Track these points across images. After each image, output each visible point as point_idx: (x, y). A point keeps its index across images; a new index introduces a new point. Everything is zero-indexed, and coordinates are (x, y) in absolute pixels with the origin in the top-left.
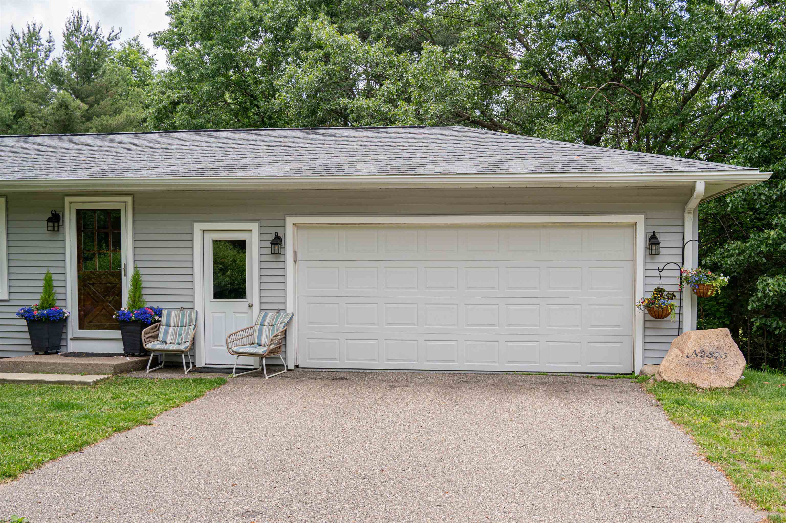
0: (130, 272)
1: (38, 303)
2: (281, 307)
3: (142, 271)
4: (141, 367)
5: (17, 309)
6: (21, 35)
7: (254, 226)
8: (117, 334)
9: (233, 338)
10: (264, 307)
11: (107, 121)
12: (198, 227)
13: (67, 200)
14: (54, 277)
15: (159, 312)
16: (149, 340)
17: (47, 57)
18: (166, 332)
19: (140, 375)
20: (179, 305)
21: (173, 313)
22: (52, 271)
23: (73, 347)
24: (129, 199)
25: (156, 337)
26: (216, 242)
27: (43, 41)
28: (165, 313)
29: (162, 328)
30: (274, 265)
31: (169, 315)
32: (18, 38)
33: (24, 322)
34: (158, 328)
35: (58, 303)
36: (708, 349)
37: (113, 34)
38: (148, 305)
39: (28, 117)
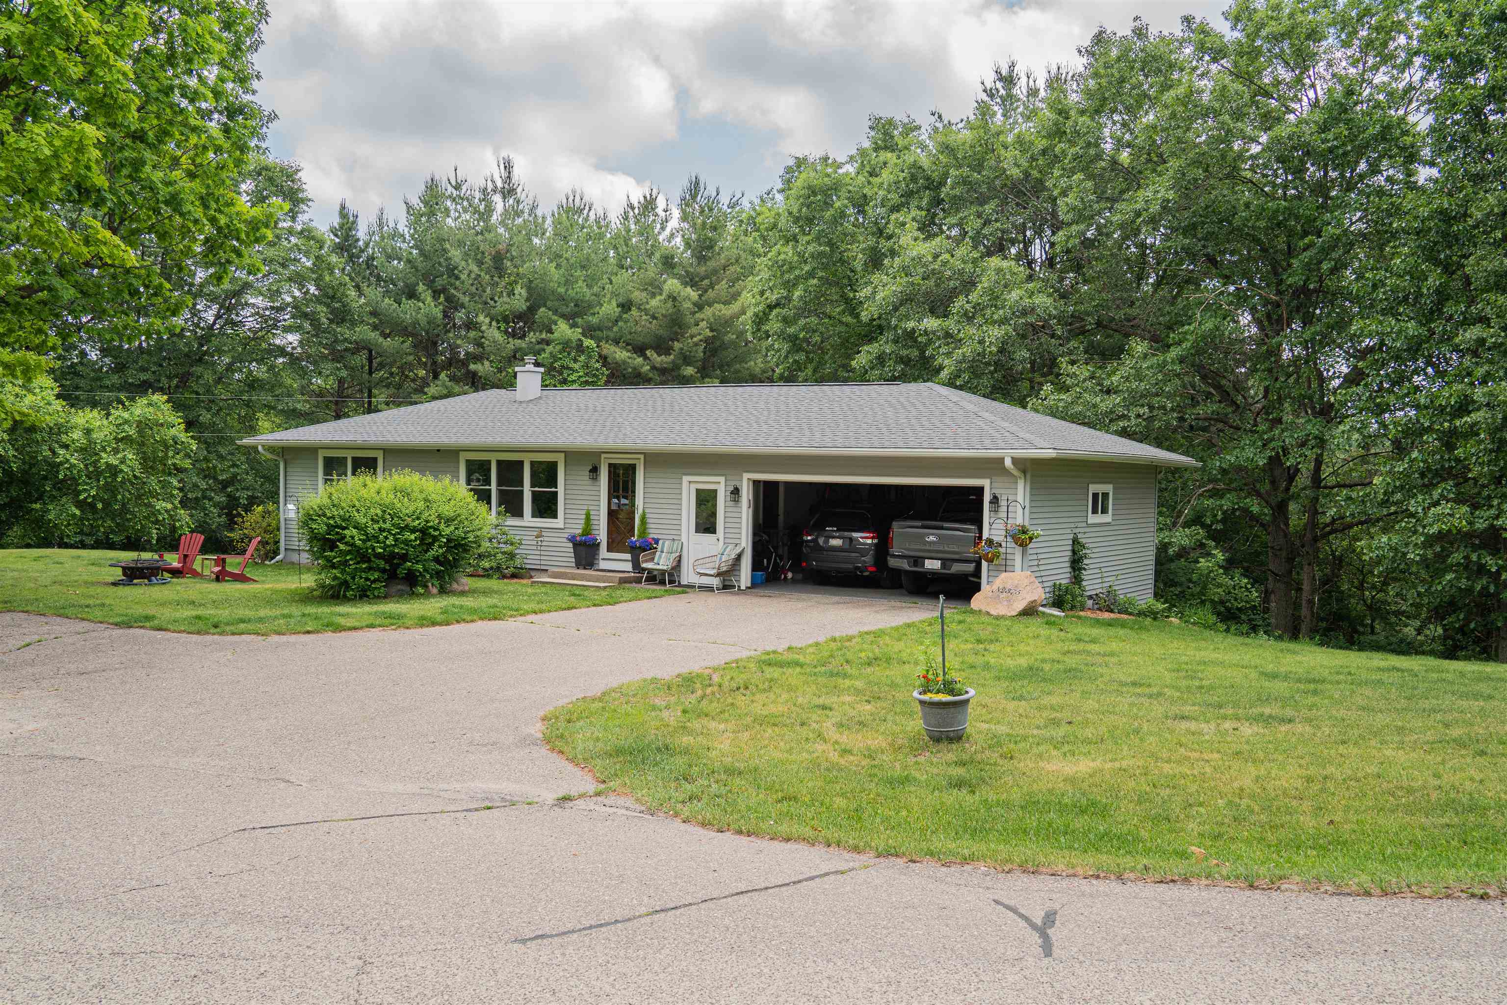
0: (640, 511)
1: (580, 531)
2: (737, 541)
3: (647, 511)
4: (638, 581)
5: (566, 535)
6: (636, 205)
7: (722, 479)
8: (628, 556)
9: (701, 562)
10: (727, 541)
11: (720, 311)
12: (686, 479)
13: (603, 456)
14: (592, 513)
15: (657, 541)
16: (646, 561)
17: (663, 228)
18: (660, 557)
19: (639, 586)
20: (671, 537)
21: (667, 543)
22: (591, 508)
23: (603, 565)
24: (642, 457)
25: (652, 560)
26: (698, 491)
27: (660, 211)
28: (661, 542)
29: (658, 554)
30: (735, 509)
31: (663, 544)
32: (633, 208)
33: (571, 545)
34: (655, 553)
35: (594, 532)
36: (1008, 586)
37: (735, 199)
38: (651, 536)
39: (634, 312)
